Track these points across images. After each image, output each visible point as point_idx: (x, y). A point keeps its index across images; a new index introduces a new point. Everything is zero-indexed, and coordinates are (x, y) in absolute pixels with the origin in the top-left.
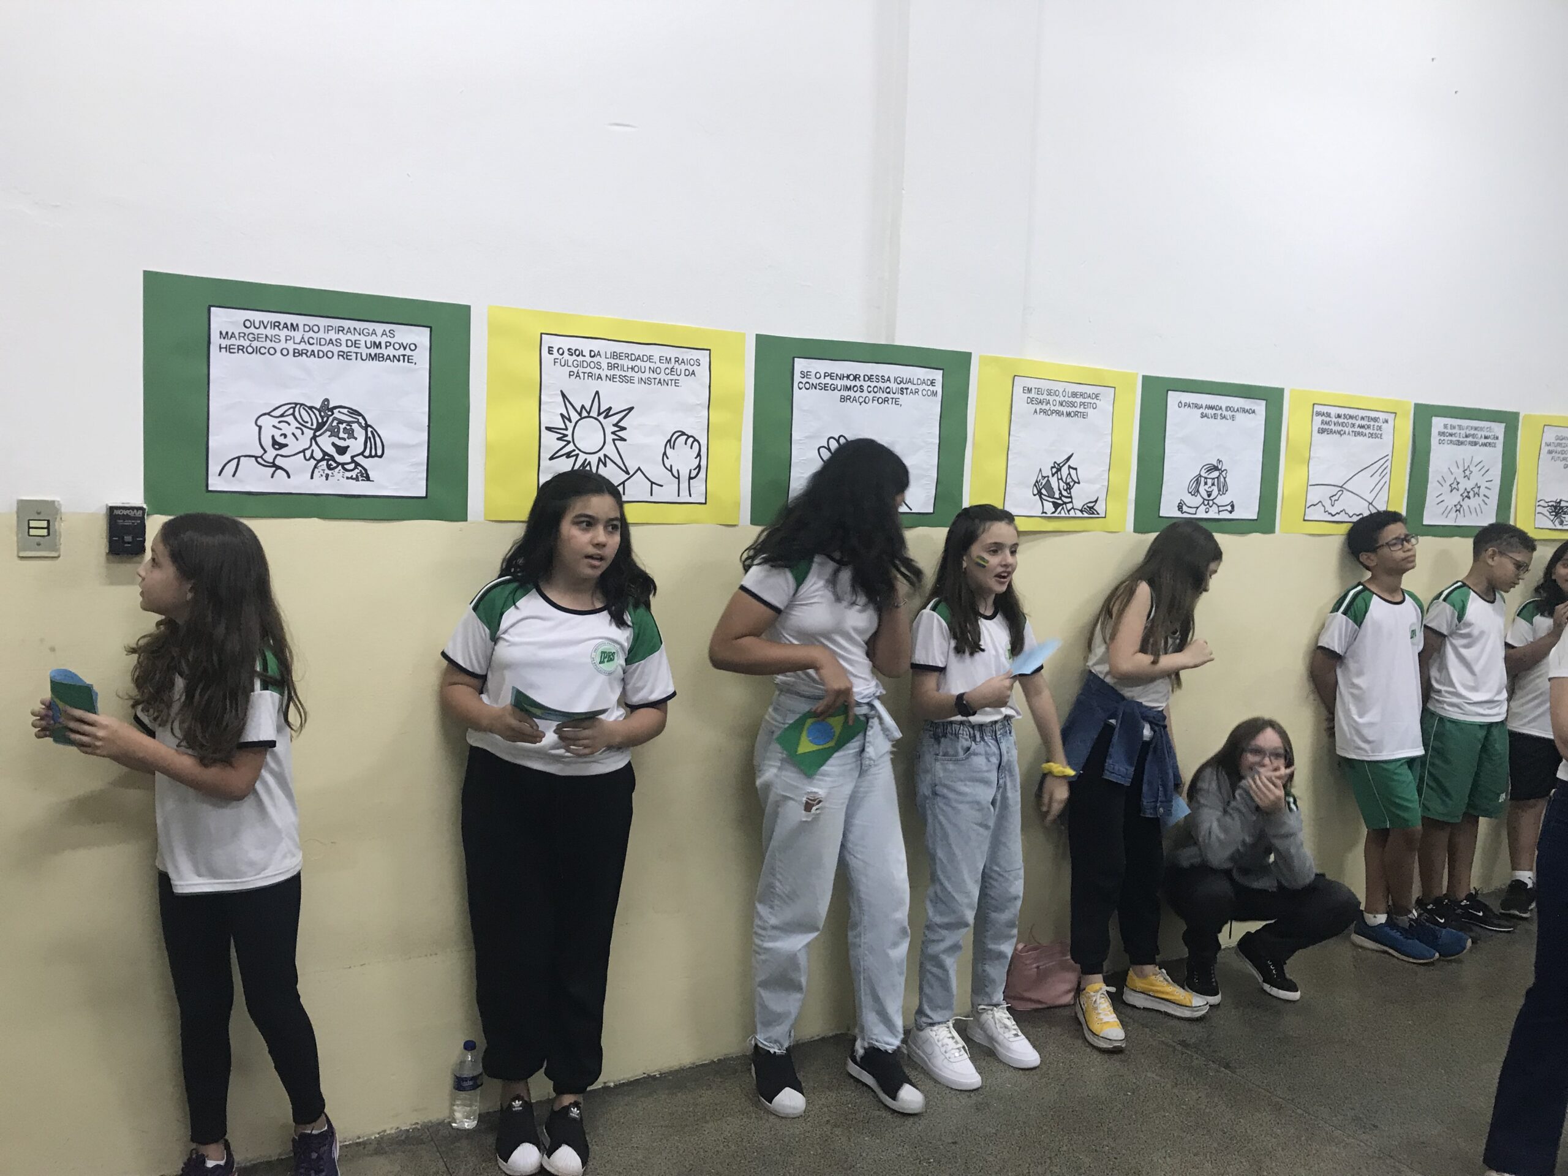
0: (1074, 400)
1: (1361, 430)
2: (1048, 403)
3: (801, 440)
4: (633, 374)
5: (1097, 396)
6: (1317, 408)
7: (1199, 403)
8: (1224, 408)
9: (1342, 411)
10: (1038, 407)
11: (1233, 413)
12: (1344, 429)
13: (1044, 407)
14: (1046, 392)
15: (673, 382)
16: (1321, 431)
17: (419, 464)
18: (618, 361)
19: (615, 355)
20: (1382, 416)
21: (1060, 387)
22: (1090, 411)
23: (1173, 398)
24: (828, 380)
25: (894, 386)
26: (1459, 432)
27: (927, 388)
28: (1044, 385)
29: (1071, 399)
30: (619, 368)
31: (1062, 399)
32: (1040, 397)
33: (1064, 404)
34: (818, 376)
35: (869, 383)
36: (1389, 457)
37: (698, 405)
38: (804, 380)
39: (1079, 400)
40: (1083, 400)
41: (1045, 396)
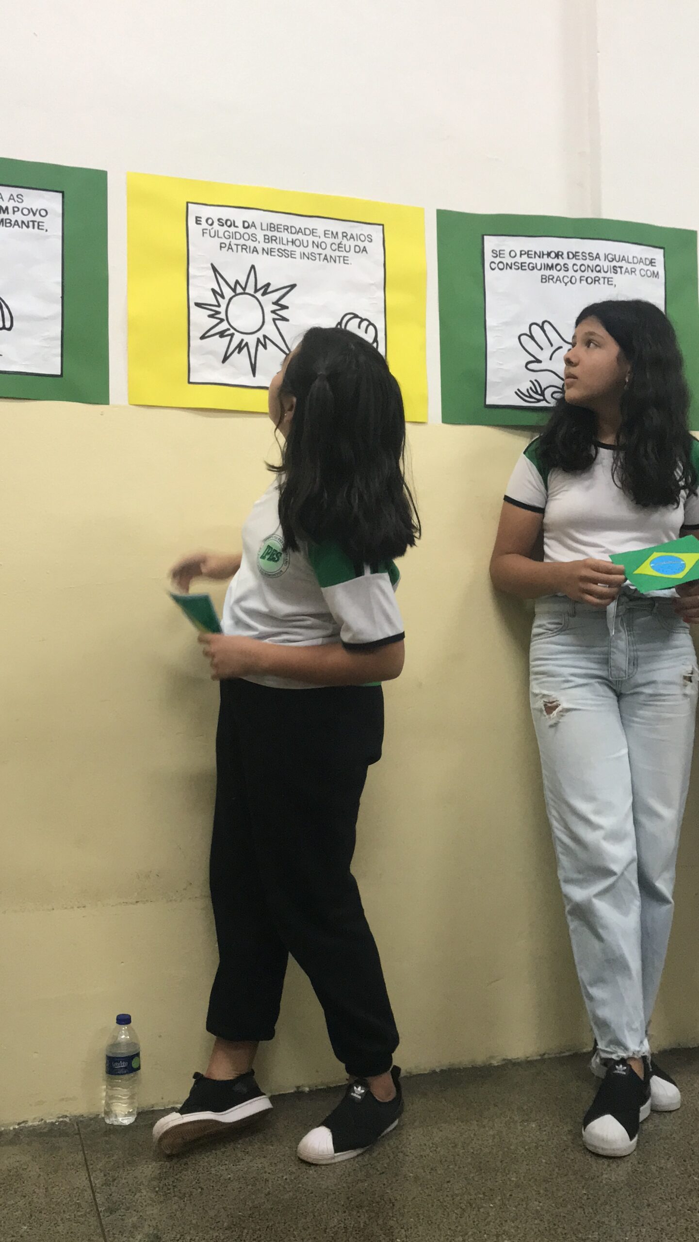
3: (497, 326)
4: (294, 248)
15: (342, 259)
17: (53, 339)
18: (276, 233)
19: (272, 227)
24: (525, 258)
25: (605, 264)
27: (646, 268)
30: (278, 241)
34: (513, 254)
35: (574, 261)
37: (372, 284)
38: (497, 260)
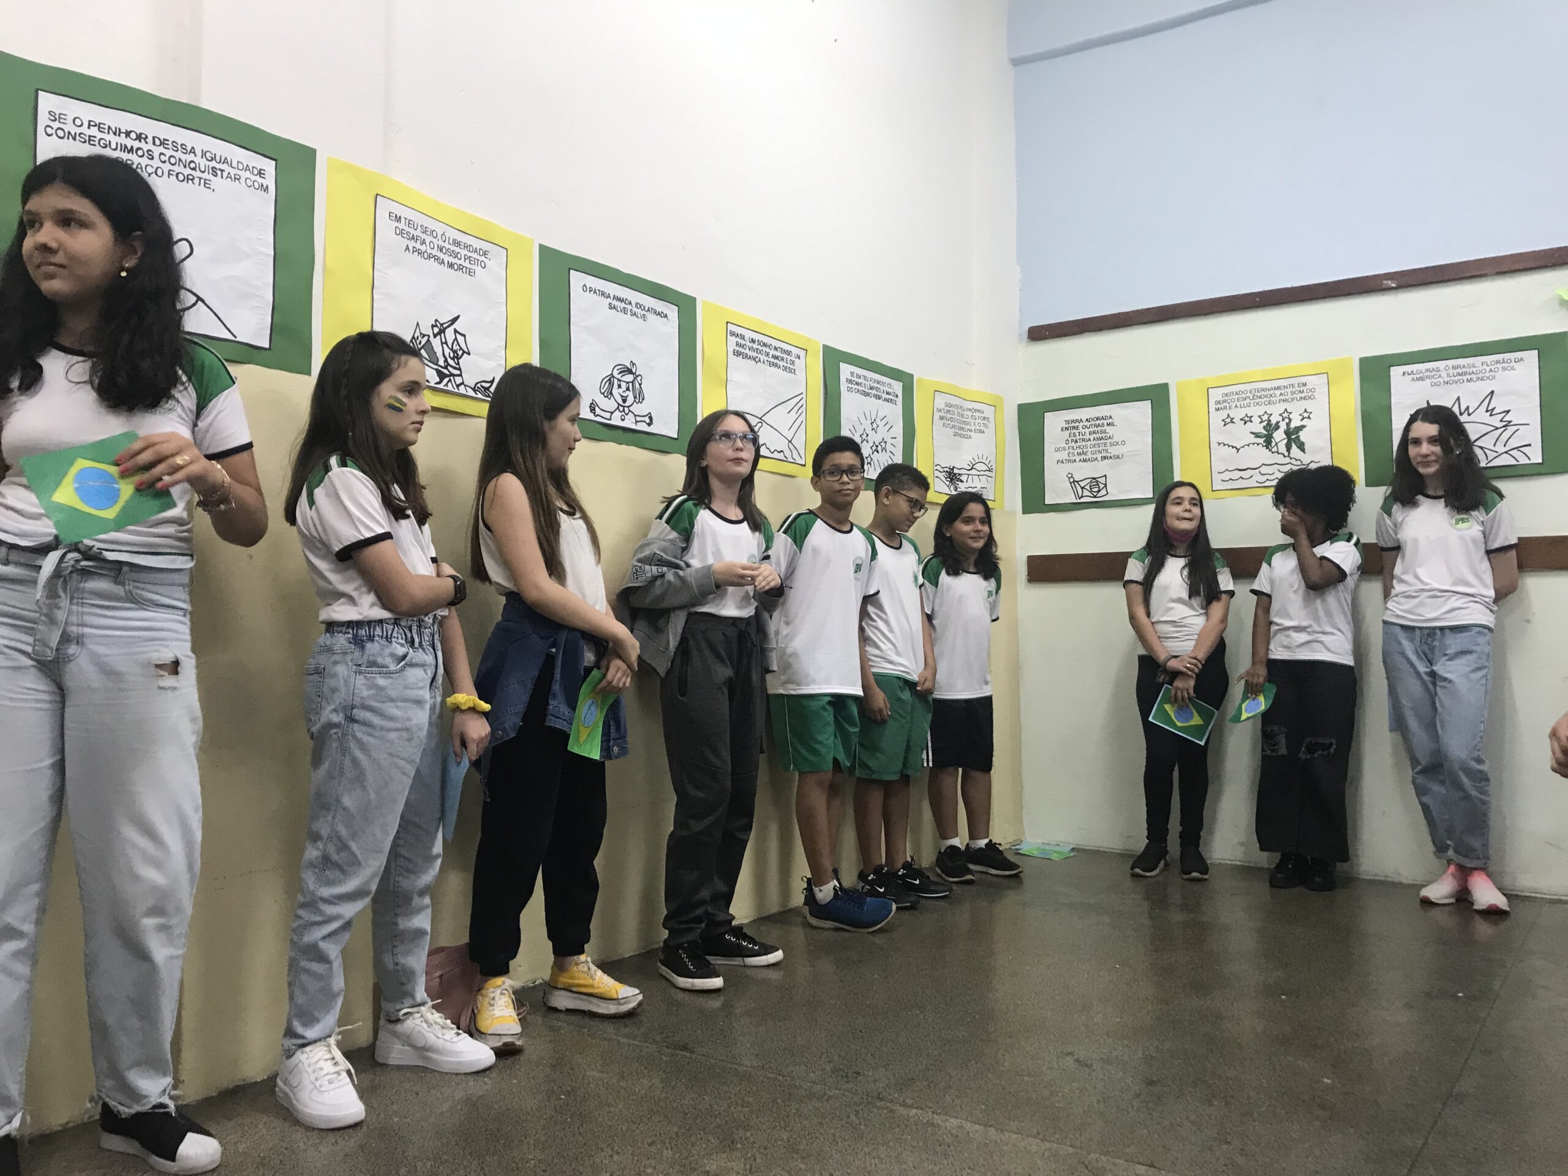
0: (457, 250)
1: (776, 361)
2: (423, 242)
5: (485, 254)
6: (731, 327)
7: (607, 291)
8: (633, 304)
9: (756, 337)
10: (411, 244)
11: (644, 312)
12: (759, 356)
13: (418, 245)
14: (419, 228)
16: (737, 354)
20: (795, 351)
21: (440, 229)
22: (478, 269)
23: (577, 279)
24: (94, 131)
25: (203, 163)
26: (864, 382)
27: (254, 178)
28: (418, 219)
29: (453, 248)
31: (441, 243)
32: (412, 231)
33: (444, 251)
34: (78, 122)
35: (161, 149)
36: (804, 396)
38: (56, 125)
39: (464, 252)
40: (469, 254)
41: (418, 233)
